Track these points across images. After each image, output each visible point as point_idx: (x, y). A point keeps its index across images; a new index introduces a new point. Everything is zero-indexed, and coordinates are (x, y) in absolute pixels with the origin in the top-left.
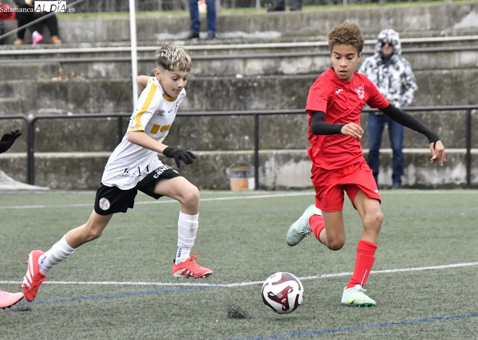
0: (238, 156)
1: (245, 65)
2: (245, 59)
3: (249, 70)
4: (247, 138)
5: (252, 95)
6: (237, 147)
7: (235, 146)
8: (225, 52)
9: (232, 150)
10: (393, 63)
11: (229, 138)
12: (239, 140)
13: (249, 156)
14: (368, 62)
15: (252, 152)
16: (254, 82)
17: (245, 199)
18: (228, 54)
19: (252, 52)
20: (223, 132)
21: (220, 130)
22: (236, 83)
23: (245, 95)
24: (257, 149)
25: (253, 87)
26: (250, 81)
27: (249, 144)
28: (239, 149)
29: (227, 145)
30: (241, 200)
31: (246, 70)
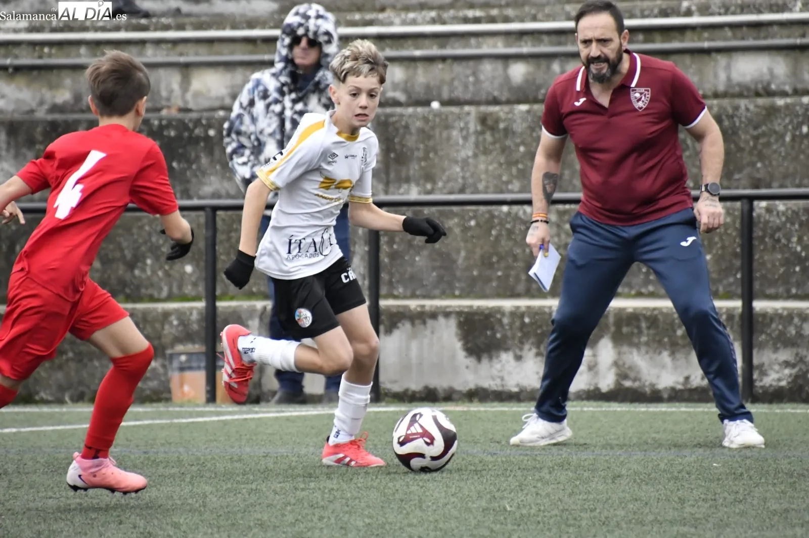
0: (166, 315)
1: (186, 83)
2: (186, 68)
3: (197, 95)
4: (189, 269)
5: (204, 160)
6: (165, 293)
7: (160, 289)
8: (134, 49)
9: (152, 299)
10: (319, 89)
11: (143, 270)
12: (167, 274)
13: (195, 316)
14: (258, 83)
15: (201, 305)
16: (209, 126)
17: (171, 425)
18: (140, 54)
19: (202, 49)
20: (128, 254)
21: (121, 250)
22: (161, 127)
23: (184, 158)
24: (212, 298)
25: (207, 138)
26: (198, 122)
27: (195, 285)
28: (170, 298)
29: (138, 287)
30: (162, 427)
31: (189, 96)
